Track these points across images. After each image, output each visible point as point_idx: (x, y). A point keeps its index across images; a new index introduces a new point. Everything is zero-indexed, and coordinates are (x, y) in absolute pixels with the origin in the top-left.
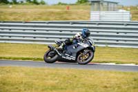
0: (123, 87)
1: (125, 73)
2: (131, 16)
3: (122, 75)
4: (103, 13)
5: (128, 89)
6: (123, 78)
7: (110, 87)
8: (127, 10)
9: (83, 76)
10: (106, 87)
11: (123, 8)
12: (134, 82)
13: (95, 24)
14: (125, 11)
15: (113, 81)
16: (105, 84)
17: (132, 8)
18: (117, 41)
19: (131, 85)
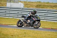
0: (20, 36)
1: (21, 30)
2: (24, 5)
3: (19, 31)
4: (12, 4)
5: (22, 37)
6: (20, 32)
7: (14, 36)
8: (22, 3)
9: (3, 30)
10: (12, 35)
11: (21, 2)
12: (24, 34)
13: (8, 8)
14: (21, 3)
15: (16, 33)
16: (12, 34)
17: (24, 2)
18: (18, 16)
19: (23, 35)
